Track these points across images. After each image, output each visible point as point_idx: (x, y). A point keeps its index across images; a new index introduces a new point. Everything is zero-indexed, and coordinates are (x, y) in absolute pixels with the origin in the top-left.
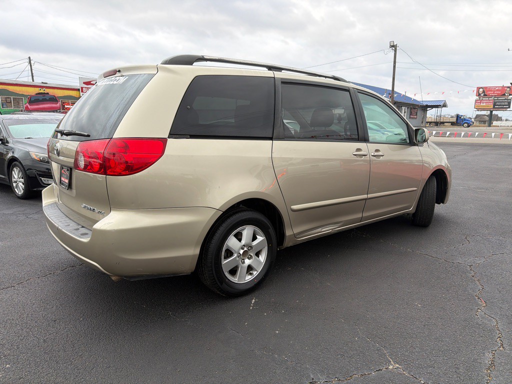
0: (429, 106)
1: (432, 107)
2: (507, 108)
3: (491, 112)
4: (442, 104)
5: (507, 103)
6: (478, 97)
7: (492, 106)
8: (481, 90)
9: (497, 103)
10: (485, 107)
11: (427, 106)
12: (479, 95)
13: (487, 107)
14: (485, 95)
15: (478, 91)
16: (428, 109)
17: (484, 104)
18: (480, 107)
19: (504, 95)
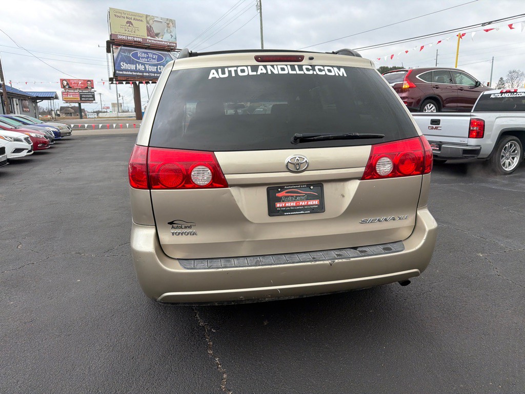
0: (40, 97)
1: (43, 99)
2: (92, 100)
3: (80, 104)
4: (54, 96)
5: (91, 96)
6: (63, 89)
7: (79, 98)
8: (65, 83)
9: (84, 96)
10: (72, 100)
11: (38, 98)
12: (64, 87)
13: (74, 100)
14: (69, 87)
15: (62, 84)
16: (38, 101)
17: (71, 97)
18: (68, 99)
19: (87, 88)
